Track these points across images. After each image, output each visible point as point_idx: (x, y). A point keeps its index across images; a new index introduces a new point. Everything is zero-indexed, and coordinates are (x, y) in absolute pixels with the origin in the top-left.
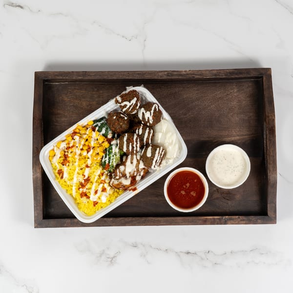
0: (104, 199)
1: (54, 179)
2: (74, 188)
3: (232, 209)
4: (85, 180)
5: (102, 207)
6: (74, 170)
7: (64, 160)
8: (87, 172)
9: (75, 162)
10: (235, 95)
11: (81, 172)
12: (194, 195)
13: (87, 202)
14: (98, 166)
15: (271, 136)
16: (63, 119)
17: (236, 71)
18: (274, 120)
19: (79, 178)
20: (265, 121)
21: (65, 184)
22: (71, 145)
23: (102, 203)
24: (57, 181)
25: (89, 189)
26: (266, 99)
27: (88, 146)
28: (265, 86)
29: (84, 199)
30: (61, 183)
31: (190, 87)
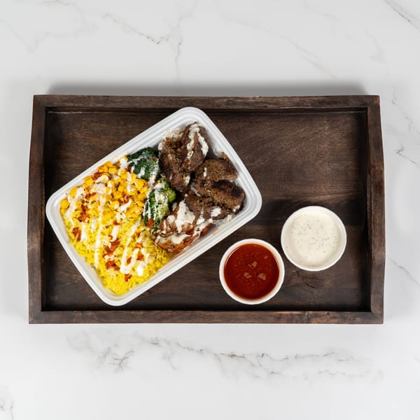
0: (140, 270)
1: (68, 242)
2: (96, 255)
3: (318, 302)
4: (113, 244)
5: (137, 283)
6: (97, 229)
7: (82, 214)
8: (115, 232)
9: (98, 217)
10: (326, 133)
11: (106, 231)
12: (264, 278)
13: (115, 275)
14: (131, 223)
15: (378, 195)
16: (74, 165)
17: (328, 100)
18: (382, 172)
19: (103, 240)
20: (370, 173)
21: (83, 248)
22: (92, 192)
23: (138, 277)
24: (72, 244)
25: (118, 256)
26: (371, 142)
28: (370, 122)
29: (112, 270)
30: (77, 248)
31: (260, 122)
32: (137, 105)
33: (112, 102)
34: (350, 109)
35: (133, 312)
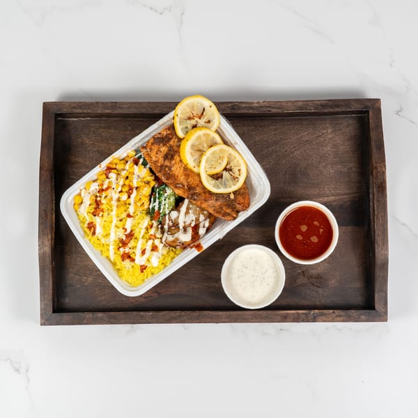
0: (155, 260)
1: (83, 237)
2: (112, 248)
4: (127, 236)
5: (152, 274)
6: (111, 222)
7: (95, 208)
8: (129, 224)
9: (112, 211)
10: (329, 136)
11: (120, 224)
13: (131, 267)
14: (144, 215)
15: (380, 195)
17: (330, 103)
18: (384, 173)
19: (118, 233)
20: (372, 173)
21: (98, 242)
22: (105, 187)
23: (153, 268)
24: (87, 239)
25: (133, 248)
26: (373, 144)
27: (129, 186)
28: (372, 125)
29: (127, 262)
30: (92, 242)
31: (264, 125)
32: (144, 111)
33: (120, 108)
34: (352, 112)
35: (142, 313)
